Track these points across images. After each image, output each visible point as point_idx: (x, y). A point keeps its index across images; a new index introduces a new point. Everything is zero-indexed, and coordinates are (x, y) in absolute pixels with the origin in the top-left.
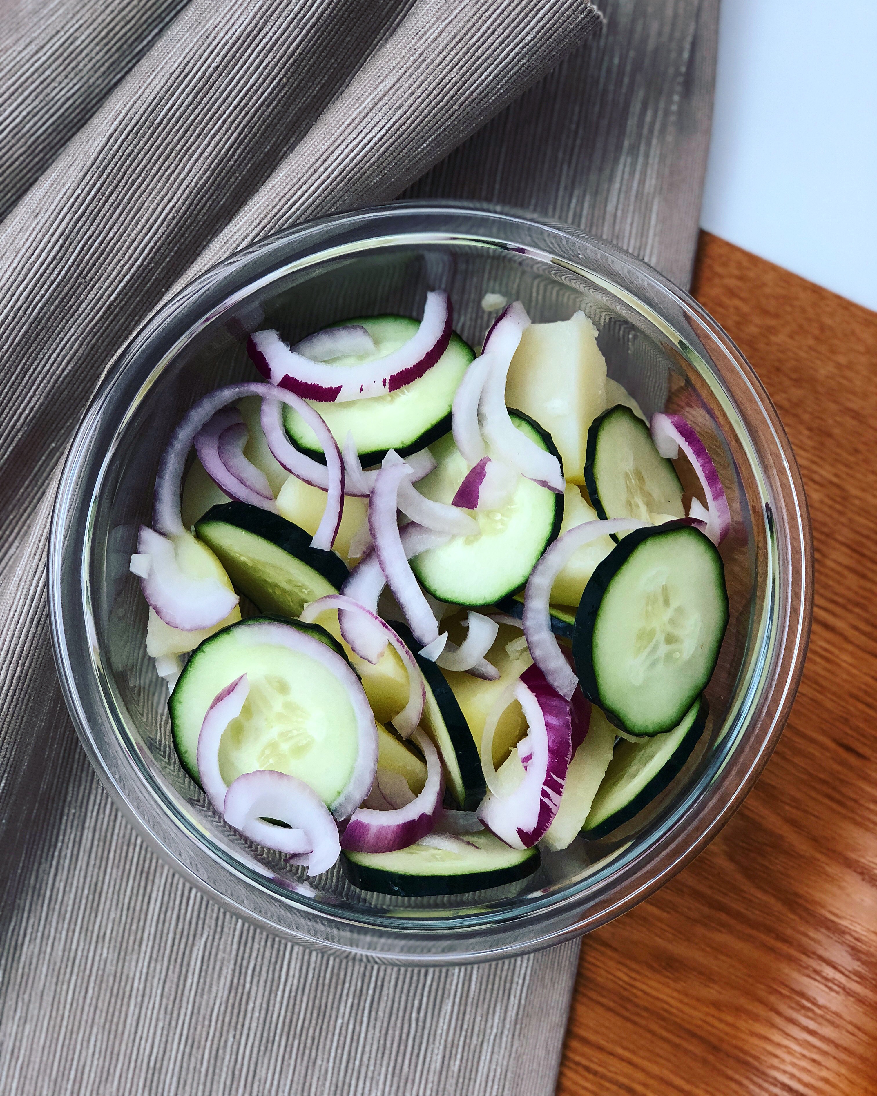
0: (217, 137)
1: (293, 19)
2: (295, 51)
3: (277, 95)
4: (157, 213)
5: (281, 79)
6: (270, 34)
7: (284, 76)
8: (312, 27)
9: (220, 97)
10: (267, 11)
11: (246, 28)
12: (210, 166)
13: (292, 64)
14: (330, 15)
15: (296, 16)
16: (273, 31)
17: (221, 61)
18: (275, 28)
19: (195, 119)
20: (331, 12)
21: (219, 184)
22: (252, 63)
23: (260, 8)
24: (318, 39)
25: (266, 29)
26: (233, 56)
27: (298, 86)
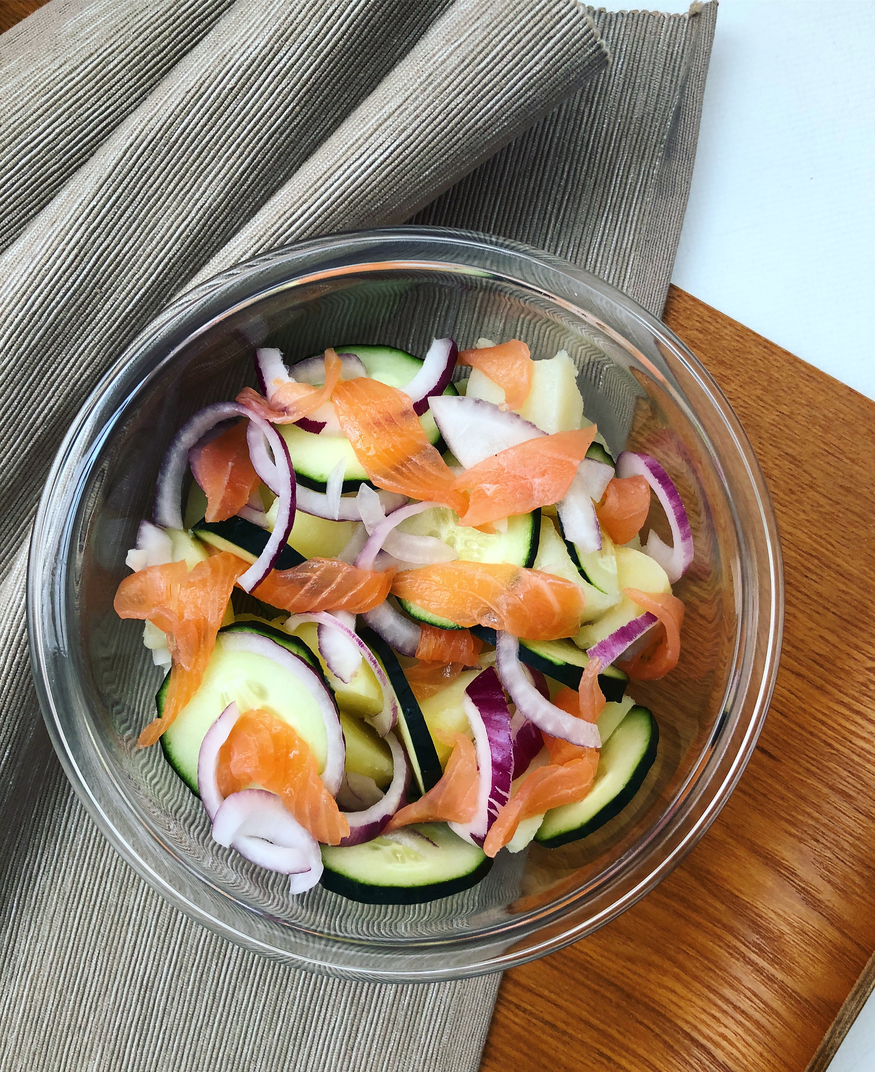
0: (231, 161)
1: (308, 46)
2: (308, 80)
3: (290, 123)
4: (171, 231)
5: (294, 108)
6: (285, 59)
7: (297, 104)
8: (326, 56)
9: (234, 121)
10: (282, 35)
11: (261, 51)
12: (224, 188)
13: (306, 93)
14: (344, 46)
15: (311, 43)
16: (287, 56)
17: (236, 84)
18: (289, 54)
19: (210, 140)
20: (345, 44)
21: (233, 208)
22: (266, 89)
23: (276, 32)
24: (331, 71)
25: (281, 54)
26: (249, 79)
27: (311, 116)
